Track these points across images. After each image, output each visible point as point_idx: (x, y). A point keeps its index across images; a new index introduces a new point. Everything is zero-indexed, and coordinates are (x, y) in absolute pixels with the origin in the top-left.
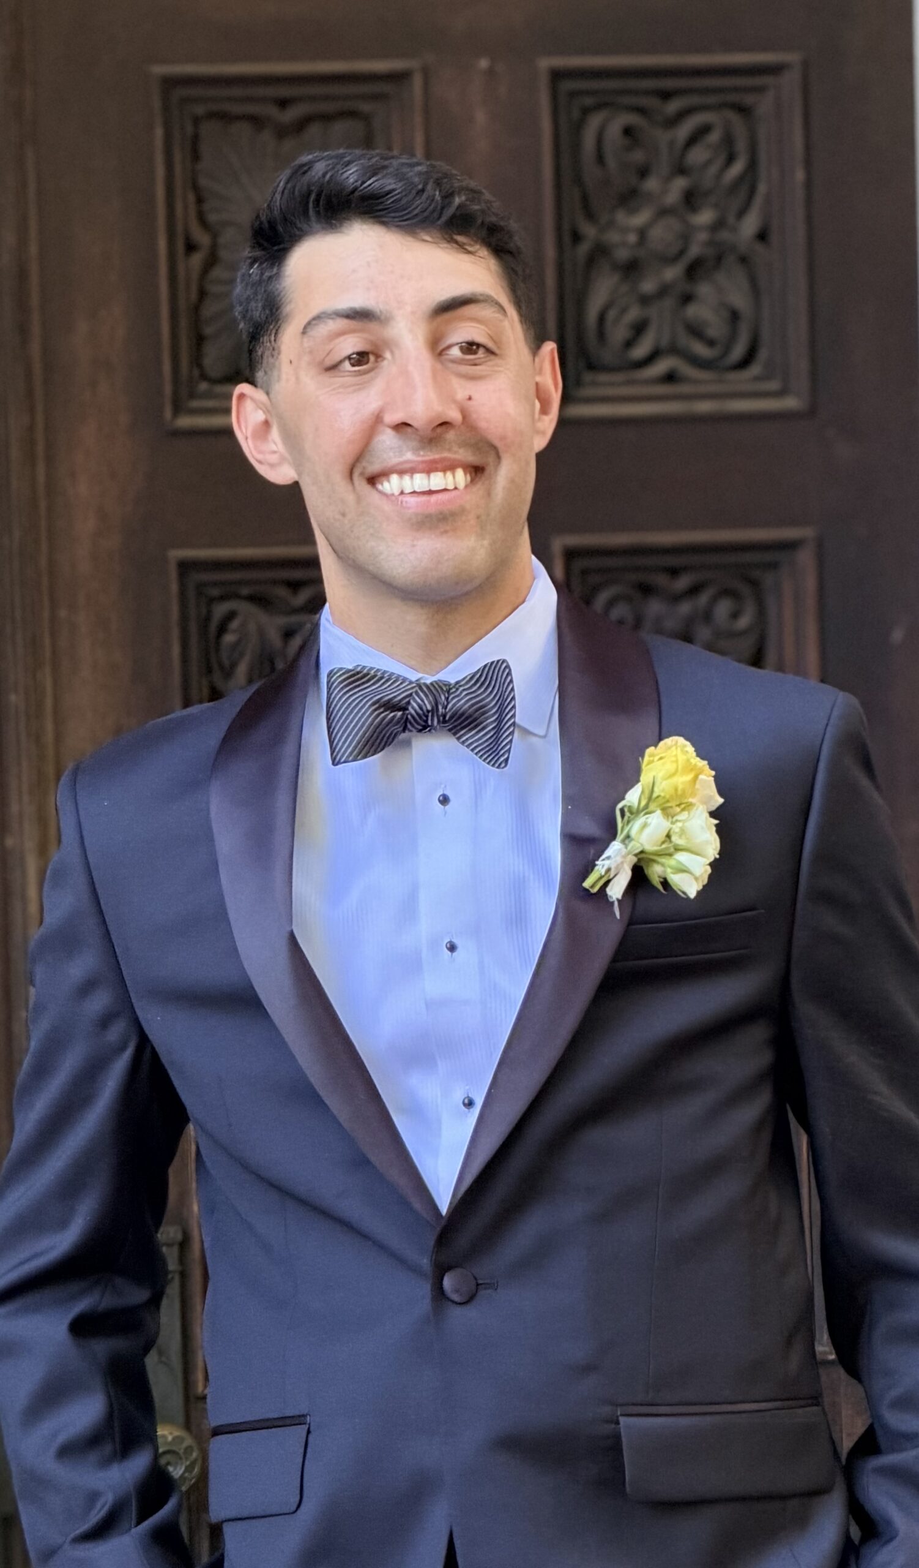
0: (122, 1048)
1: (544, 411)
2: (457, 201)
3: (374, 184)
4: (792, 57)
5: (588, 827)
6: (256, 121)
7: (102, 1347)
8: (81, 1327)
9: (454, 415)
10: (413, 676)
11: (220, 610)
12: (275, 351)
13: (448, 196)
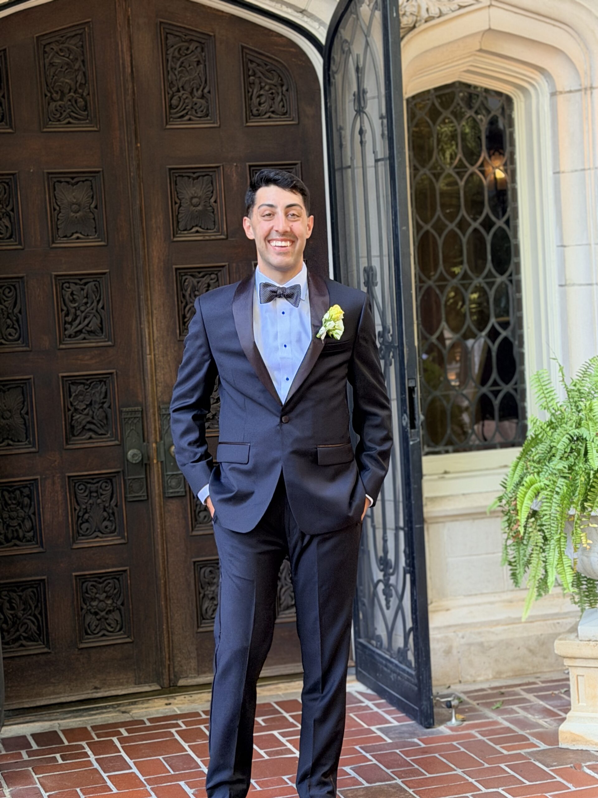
0: (208, 360)
1: (309, 229)
2: (294, 182)
3: (277, 177)
4: (299, 162)
5: (317, 323)
8: (194, 418)
9: (288, 229)
10: (278, 285)
11: (184, 278)
12: (252, 211)
13: (292, 182)
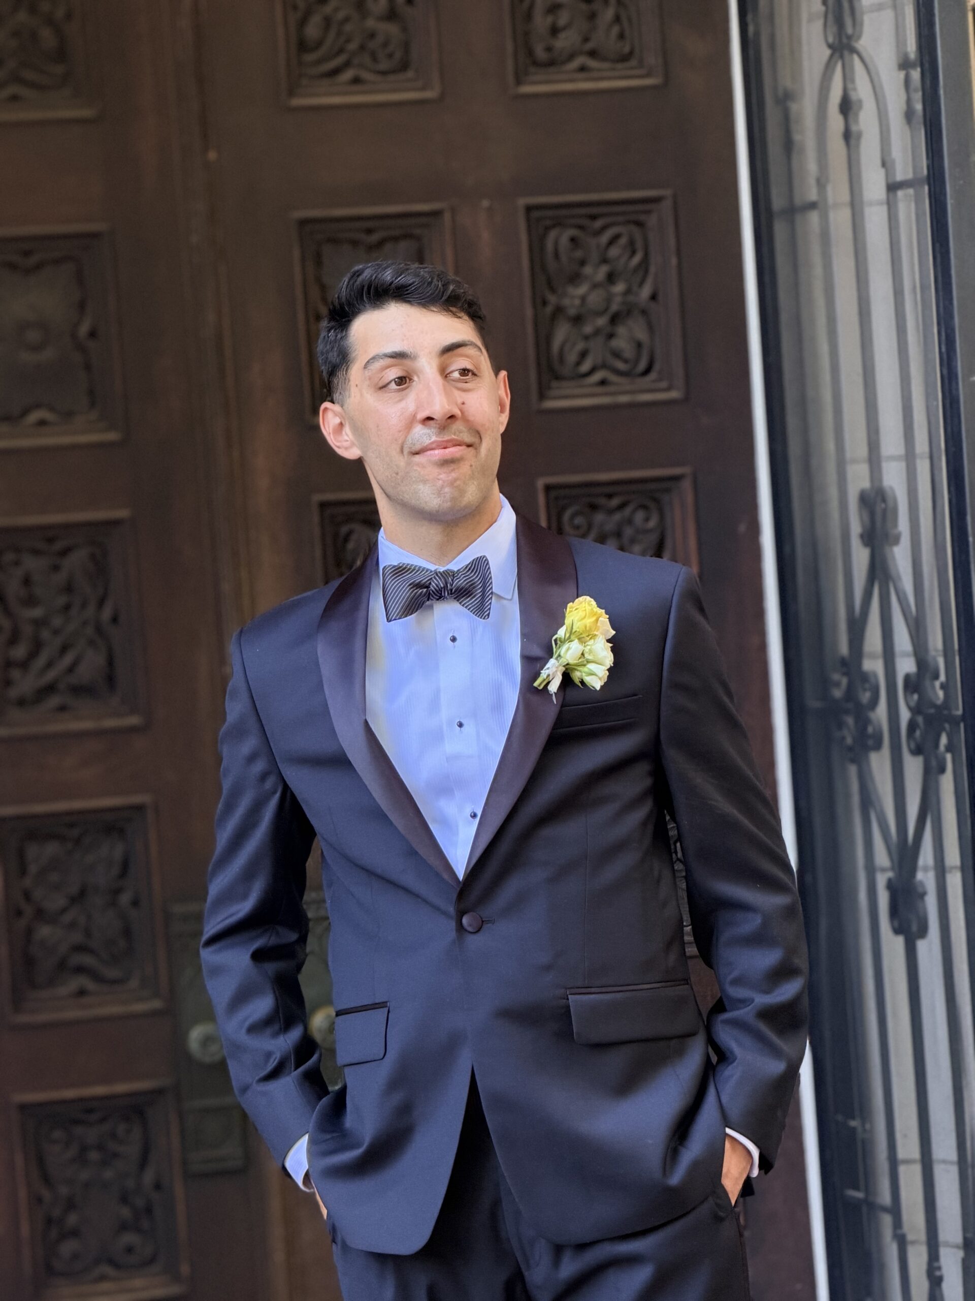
1: (502, 411)
2: (451, 287)
3: (402, 279)
4: (667, 192)
5: (537, 651)
6: (355, 243)
7: (271, 968)
9: (456, 412)
13: (445, 285)
